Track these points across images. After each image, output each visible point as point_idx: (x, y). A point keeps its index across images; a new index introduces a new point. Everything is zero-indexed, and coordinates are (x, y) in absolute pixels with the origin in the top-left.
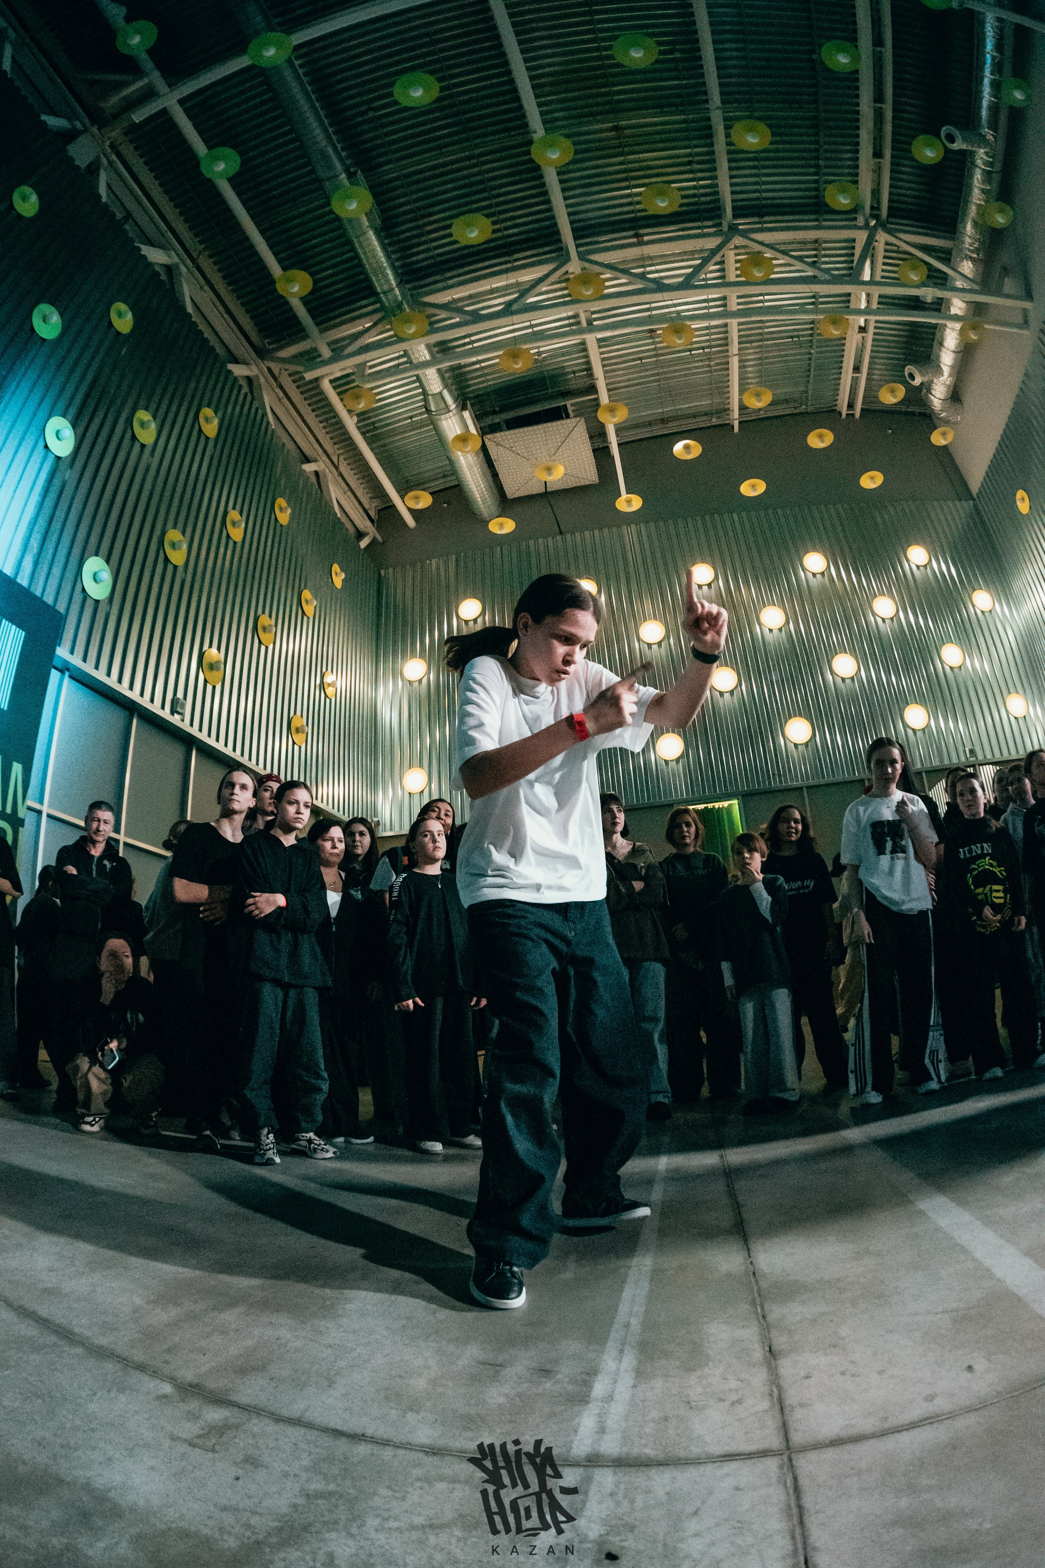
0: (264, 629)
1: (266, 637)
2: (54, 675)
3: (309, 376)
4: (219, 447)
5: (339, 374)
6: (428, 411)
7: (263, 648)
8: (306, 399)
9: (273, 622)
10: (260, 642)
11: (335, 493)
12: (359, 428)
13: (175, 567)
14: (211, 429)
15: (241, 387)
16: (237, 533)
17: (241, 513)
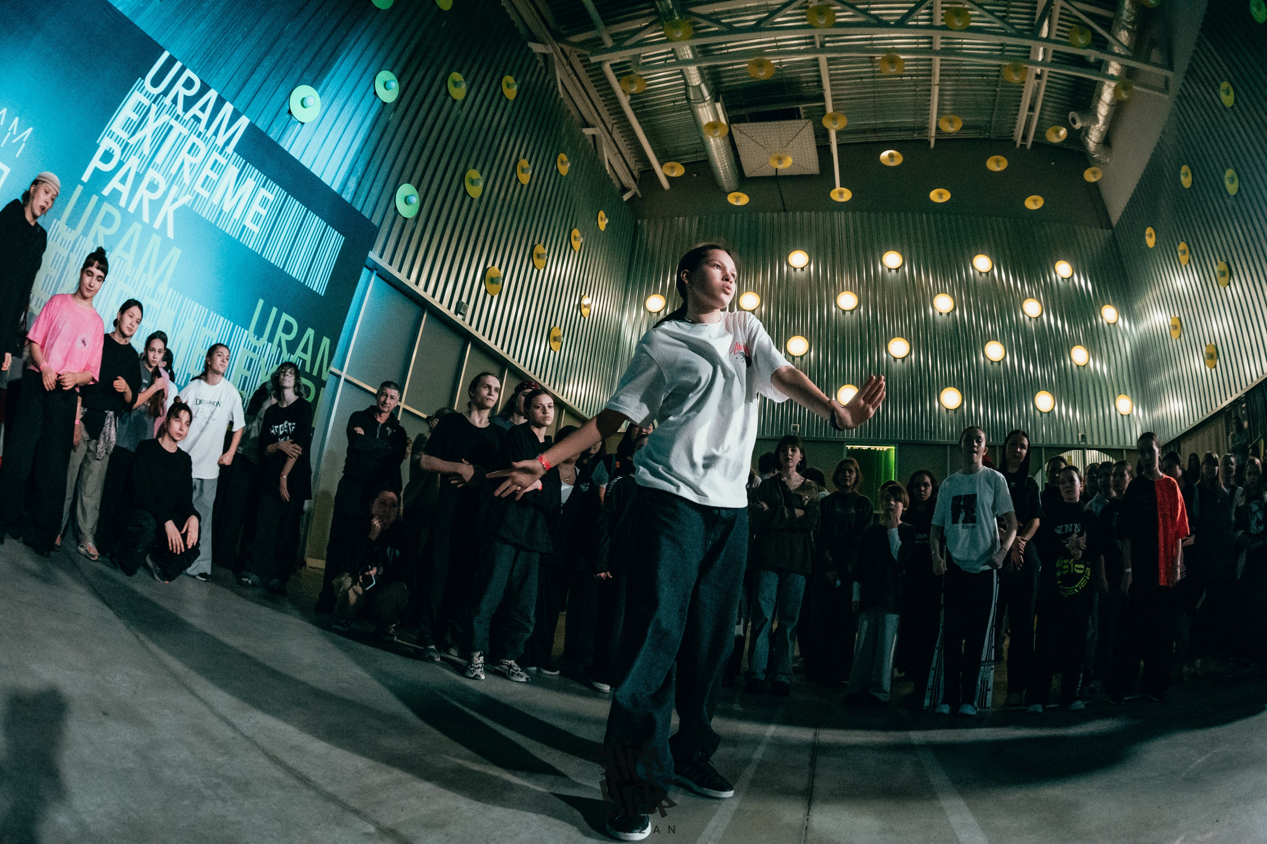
0: (539, 256)
1: (539, 263)
2: (365, 272)
3: (593, 59)
4: (517, 107)
5: (618, 61)
6: (688, 99)
7: (536, 271)
8: (590, 76)
9: (546, 251)
10: (534, 266)
11: (607, 154)
12: (631, 105)
13: (472, 199)
14: (511, 93)
15: (538, 61)
16: (525, 179)
17: (529, 162)
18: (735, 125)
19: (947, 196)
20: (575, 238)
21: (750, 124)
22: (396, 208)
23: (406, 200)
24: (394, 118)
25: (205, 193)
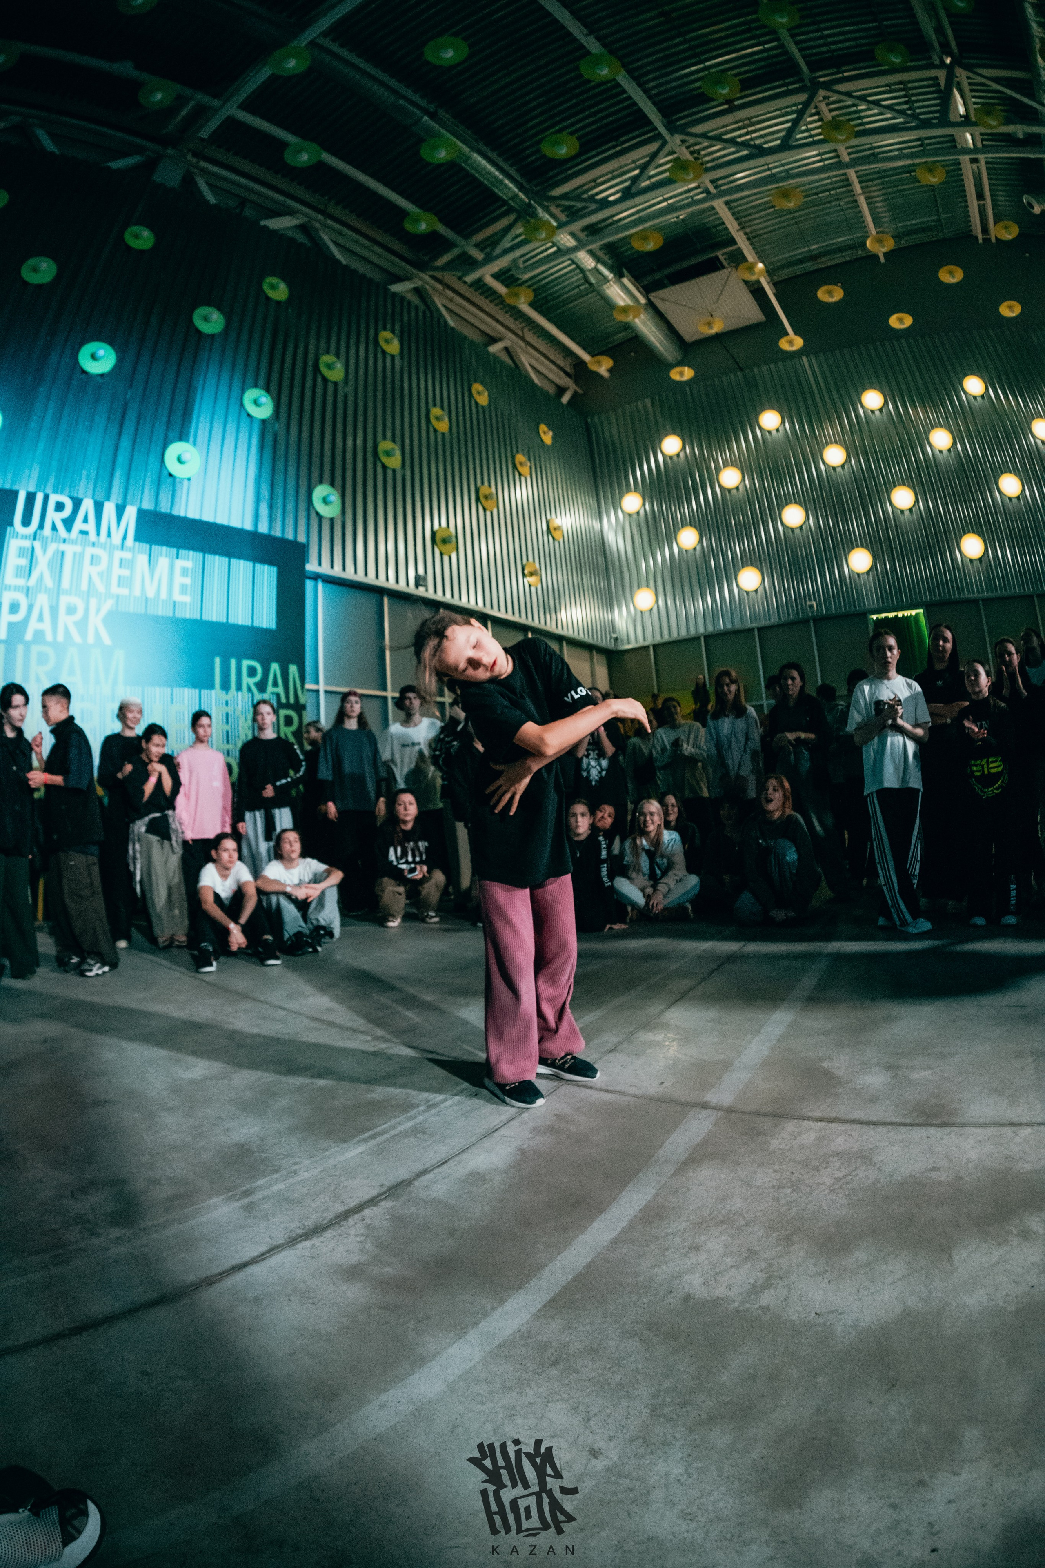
0: (486, 497)
1: (489, 502)
2: (309, 584)
3: (470, 278)
4: (406, 357)
5: (499, 270)
6: (589, 282)
7: (488, 513)
9: (493, 490)
10: (485, 510)
13: (394, 471)
14: (393, 347)
15: (409, 303)
16: (443, 426)
17: (442, 408)
18: (653, 294)
19: (908, 321)
20: (521, 464)
21: (669, 289)
22: (317, 514)
23: (325, 501)
24: (280, 427)
25: (124, 591)
